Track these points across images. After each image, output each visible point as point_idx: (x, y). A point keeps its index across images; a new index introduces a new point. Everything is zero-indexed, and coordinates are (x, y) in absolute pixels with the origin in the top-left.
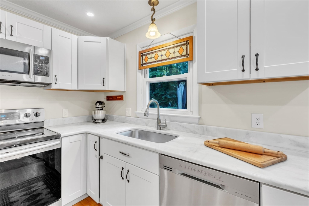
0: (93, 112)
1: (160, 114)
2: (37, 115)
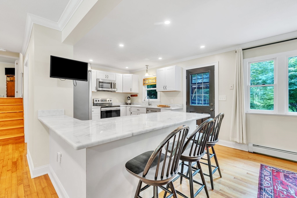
0: (127, 100)
2: (111, 101)
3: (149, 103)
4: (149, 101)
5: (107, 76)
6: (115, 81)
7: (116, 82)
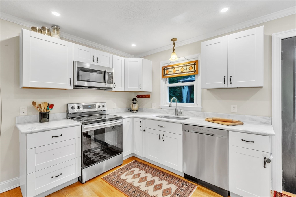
0: (131, 105)
1: (177, 106)
2: (103, 106)
3: (176, 110)
4: (176, 107)
5: (95, 59)
6: (111, 69)
7: (113, 71)
